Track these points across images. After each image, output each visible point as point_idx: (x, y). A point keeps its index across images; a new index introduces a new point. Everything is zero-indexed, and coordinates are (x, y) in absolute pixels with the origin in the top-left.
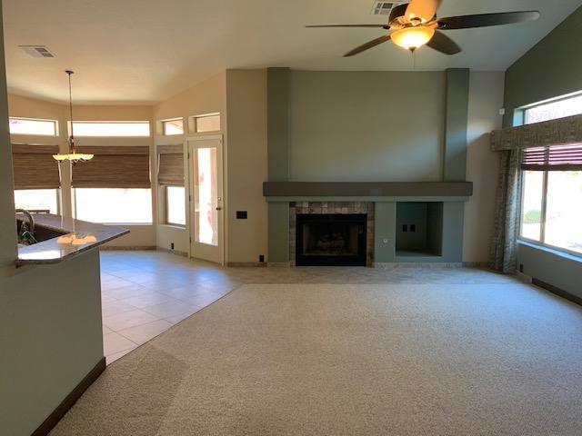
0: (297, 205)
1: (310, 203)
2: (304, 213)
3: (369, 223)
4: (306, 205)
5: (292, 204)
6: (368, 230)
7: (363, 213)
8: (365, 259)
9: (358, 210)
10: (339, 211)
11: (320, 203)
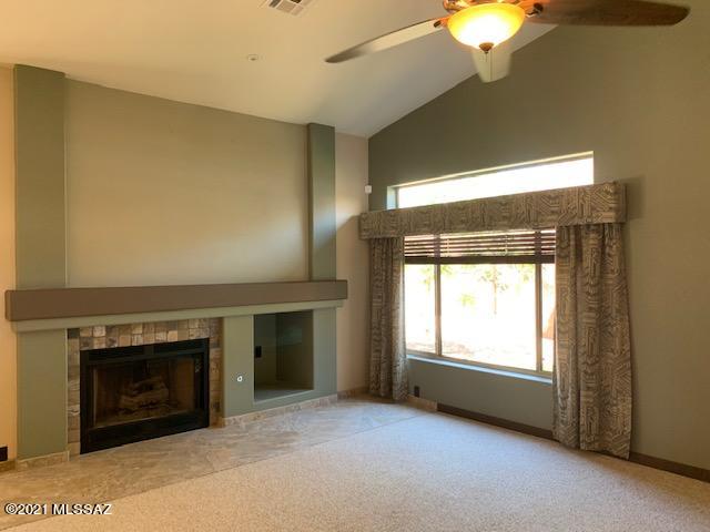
0: (82, 334)
1: (109, 329)
2: (96, 347)
3: (213, 353)
4: (100, 332)
5: (73, 333)
6: (212, 365)
7: (204, 336)
8: (208, 414)
9: (194, 333)
10: (162, 337)
11: (127, 328)
